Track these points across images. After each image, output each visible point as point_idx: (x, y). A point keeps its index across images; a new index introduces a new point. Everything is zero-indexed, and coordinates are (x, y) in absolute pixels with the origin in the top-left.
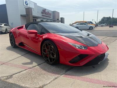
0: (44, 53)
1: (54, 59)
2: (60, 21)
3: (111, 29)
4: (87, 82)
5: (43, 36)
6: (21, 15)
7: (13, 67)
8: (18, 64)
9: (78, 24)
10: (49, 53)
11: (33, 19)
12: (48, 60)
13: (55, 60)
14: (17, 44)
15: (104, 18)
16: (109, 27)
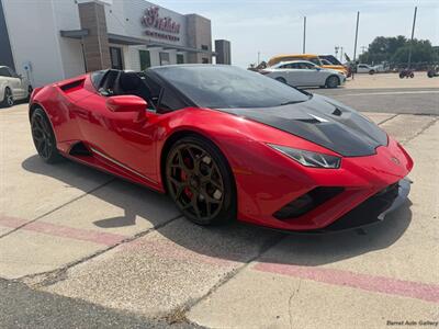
0: (173, 185)
1: (214, 206)
2: (214, 55)
3: (407, 82)
4: (345, 287)
5: (169, 119)
6: (62, 32)
7: (63, 239)
8: (80, 227)
9: (285, 66)
10: (194, 183)
11: (111, 48)
12: (190, 210)
13: (219, 208)
14: (63, 148)
15: (380, 41)
16: (398, 75)
